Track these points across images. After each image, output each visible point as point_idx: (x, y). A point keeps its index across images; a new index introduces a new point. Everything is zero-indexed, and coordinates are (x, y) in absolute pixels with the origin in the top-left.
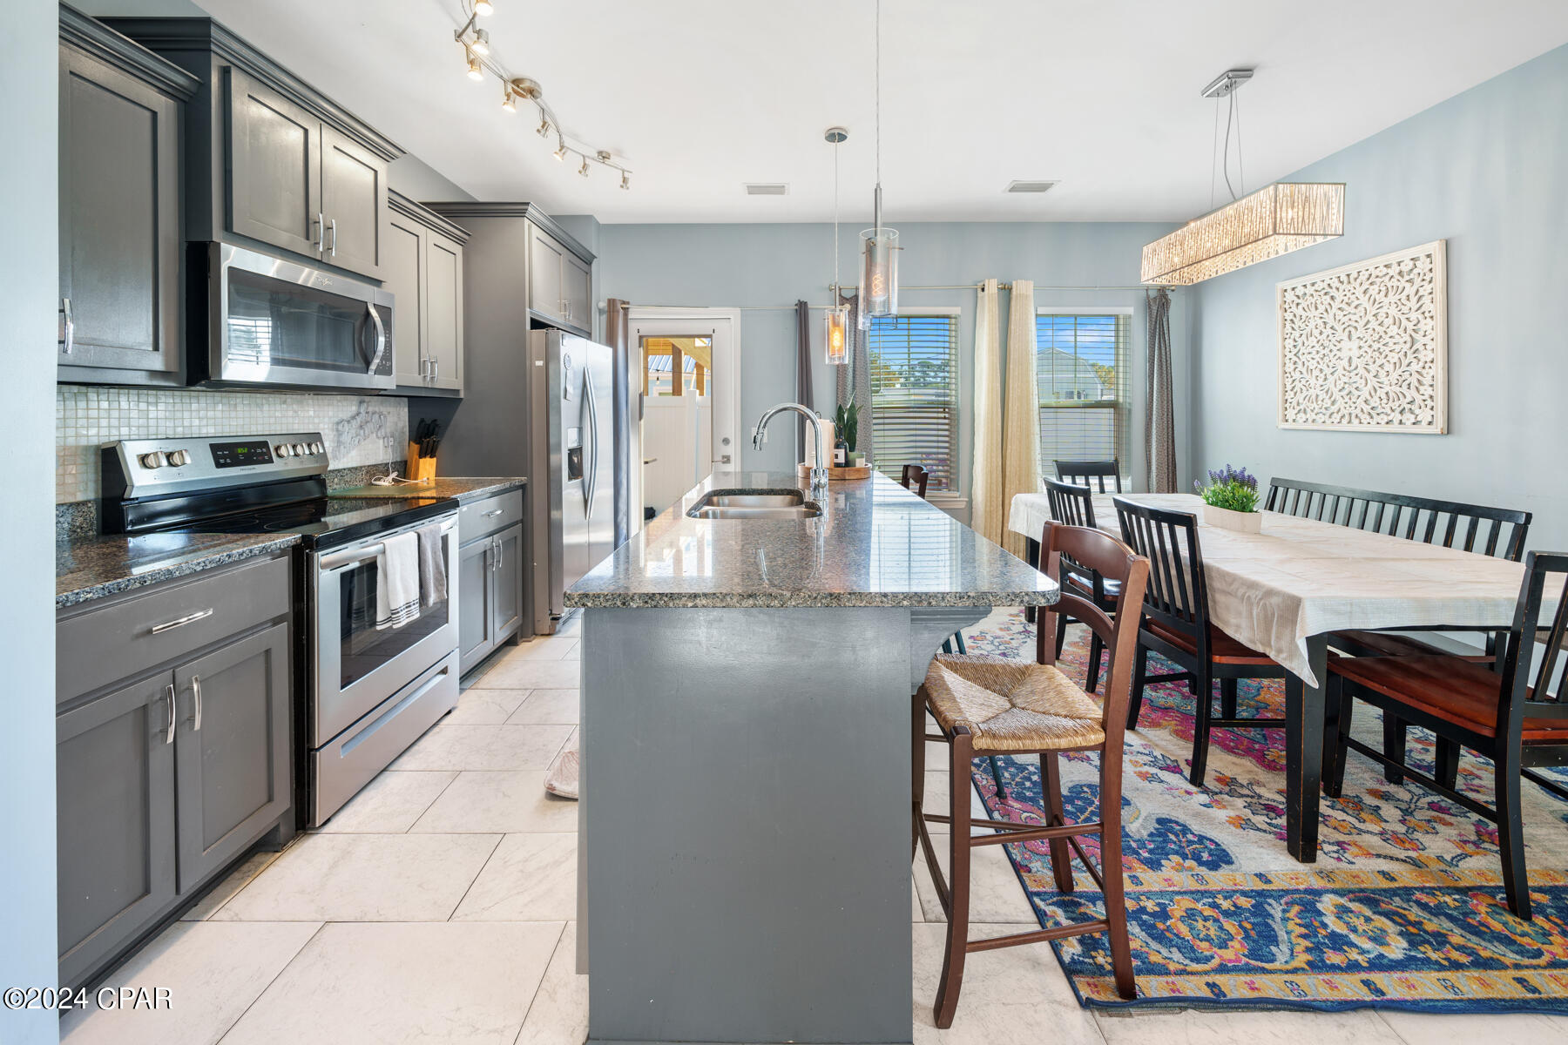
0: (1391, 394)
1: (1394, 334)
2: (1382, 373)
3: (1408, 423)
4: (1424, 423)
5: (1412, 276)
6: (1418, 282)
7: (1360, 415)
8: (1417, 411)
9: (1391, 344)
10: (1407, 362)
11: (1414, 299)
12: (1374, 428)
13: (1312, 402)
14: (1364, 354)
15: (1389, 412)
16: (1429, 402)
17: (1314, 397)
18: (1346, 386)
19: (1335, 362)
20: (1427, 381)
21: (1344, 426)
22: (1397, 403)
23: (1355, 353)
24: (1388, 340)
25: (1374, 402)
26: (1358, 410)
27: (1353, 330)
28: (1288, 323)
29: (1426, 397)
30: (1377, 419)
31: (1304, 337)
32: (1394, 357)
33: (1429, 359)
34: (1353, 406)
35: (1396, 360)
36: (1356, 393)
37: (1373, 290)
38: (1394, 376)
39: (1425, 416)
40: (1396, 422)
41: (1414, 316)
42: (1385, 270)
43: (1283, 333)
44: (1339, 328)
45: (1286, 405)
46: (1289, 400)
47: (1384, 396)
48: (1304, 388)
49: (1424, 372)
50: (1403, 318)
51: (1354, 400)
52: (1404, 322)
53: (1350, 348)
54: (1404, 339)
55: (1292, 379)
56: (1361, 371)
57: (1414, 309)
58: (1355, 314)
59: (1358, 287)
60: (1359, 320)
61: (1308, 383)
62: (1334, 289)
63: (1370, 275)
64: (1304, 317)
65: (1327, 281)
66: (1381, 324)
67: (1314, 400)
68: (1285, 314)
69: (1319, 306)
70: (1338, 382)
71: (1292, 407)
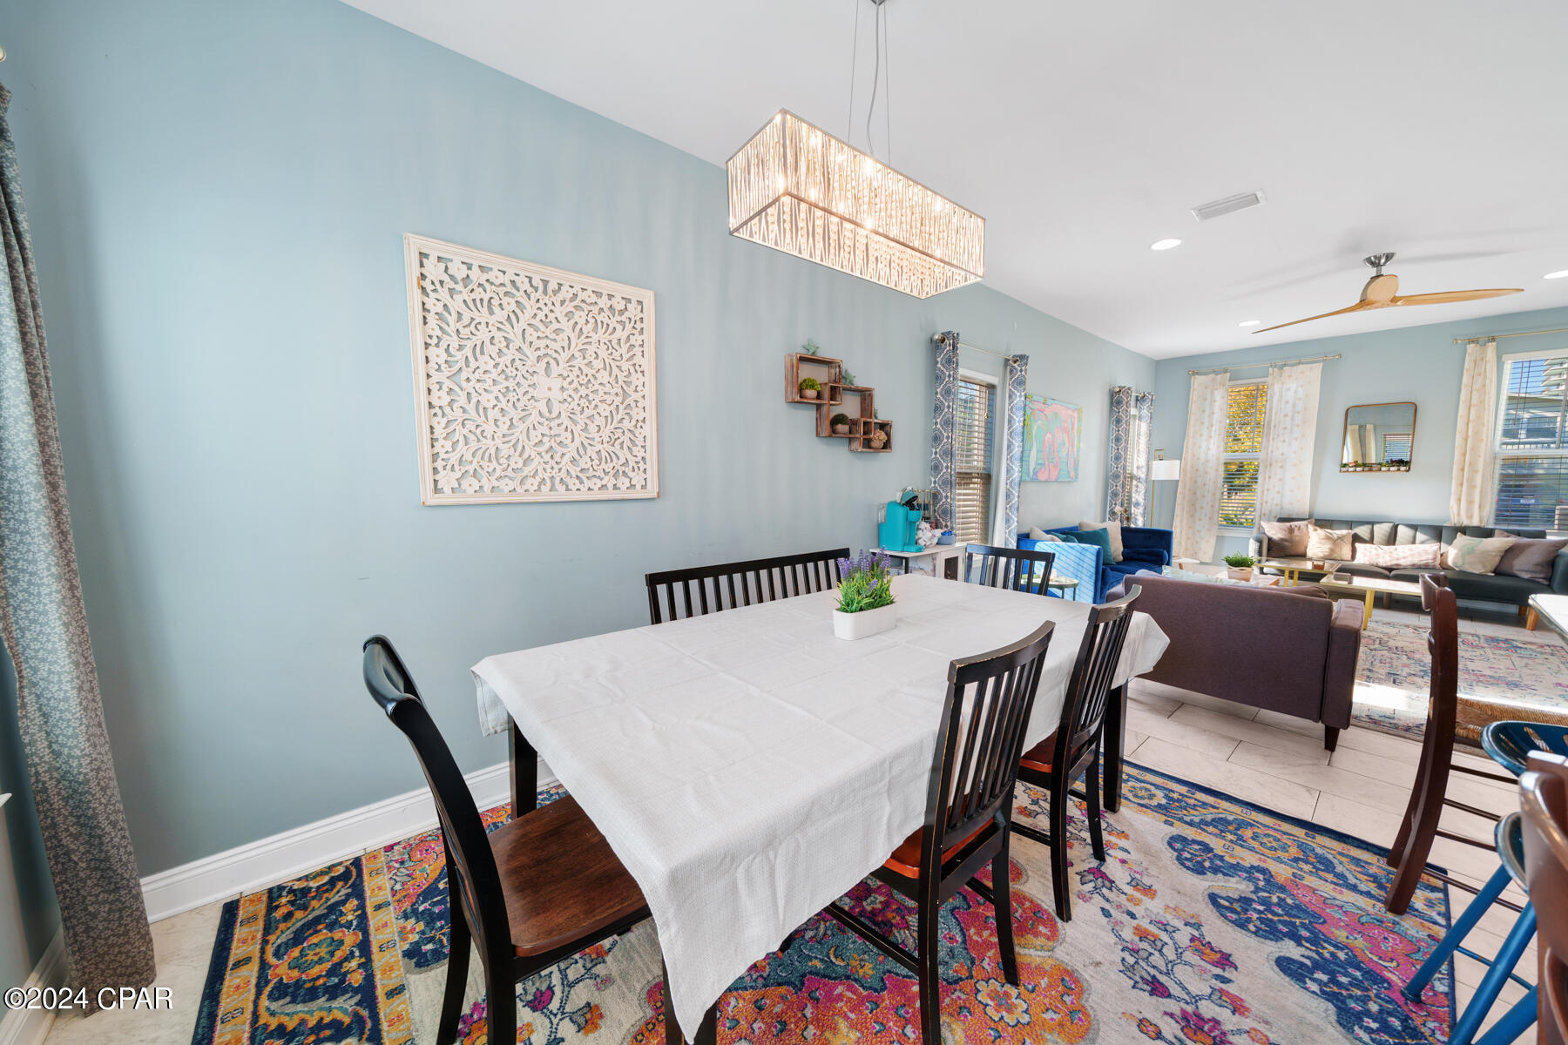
0: (604, 454)
1: (605, 381)
2: (593, 428)
3: (624, 488)
4: (638, 487)
5: (623, 318)
6: (629, 327)
7: (567, 480)
8: (631, 474)
9: (601, 393)
10: (620, 417)
11: (625, 347)
12: (584, 495)
13: (490, 461)
14: (569, 400)
15: (602, 475)
16: (642, 465)
17: (493, 451)
18: (546, 439)
19: (527, 403)
20: (639, 442)
21: (546, 495)
22: (611, 466)
23: (556, 395)
24: (597, 387)
25: (584, 462)
26: (563, 474)
27: (553, 363)
28: (431, 318)
29: (639, 459)
30: (588, 483)
31: (468, 351)
32: (605, 410)
33: (641, 419)
34: (557, 467)
35: (608, 414)
36: (560, 450)
37: (580, 317)
38: (606, 433)
39: (638, 479)
40: (610, 486)
41: (626, 366)
42: (594, 298)
43: (424, 332)
44: (532, 355)
45: (436, 465)
46: (442, 455)
47: (594, 456)
48: (472, 437)
49: (637, 432)
50: (614, 364)
51: (557, 458)
52: (615, 370)
53: (548, 387)
54: (615, 390)
55: (445, 420)
56: (567, 422)
57: (626, 357)
58: (555, 340)
59: (558, 304)
60: (561, 351)
61: (480, 429)
62: (522, 293)
63: (575, 295)
64: (466, 320)
65: (510, 276)
66: (589, 364)
67: (493, 456)
68: (426, 300)
69: (496, 309)
70: (532, 432)
71: (449, 467)
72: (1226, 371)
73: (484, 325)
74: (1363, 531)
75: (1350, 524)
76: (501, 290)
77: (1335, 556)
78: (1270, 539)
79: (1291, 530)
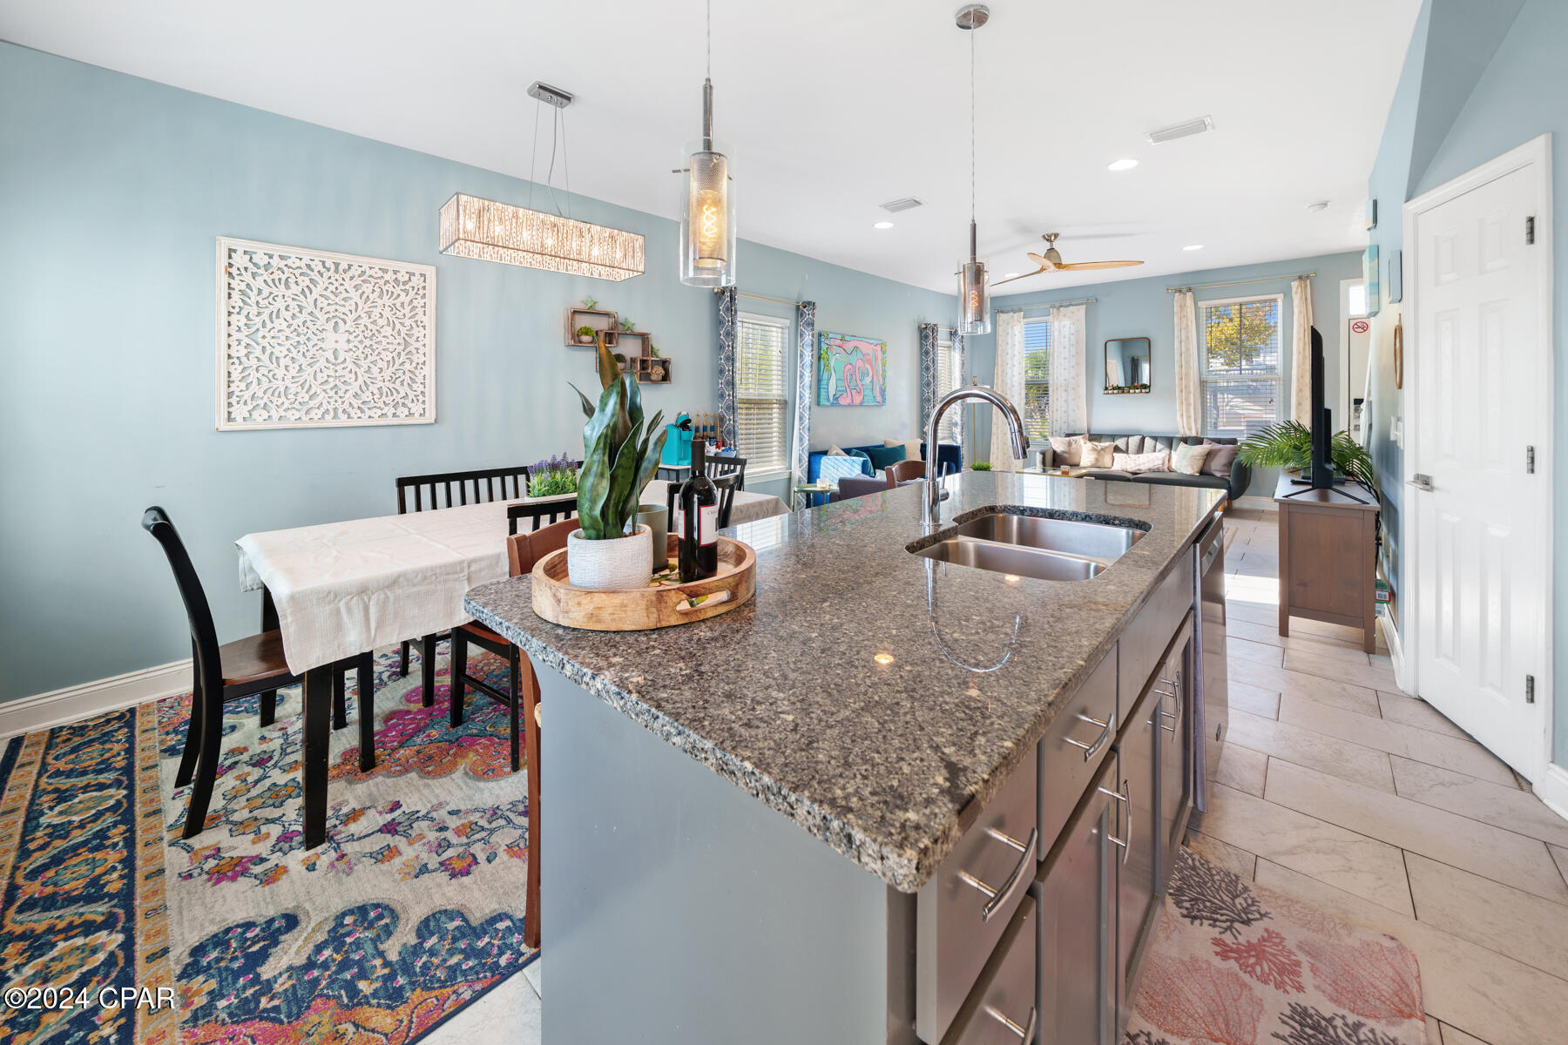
0: (385, 390)
1: (388, 334)
2: (375, 370)
3: (402, 416)
4: (417, 415)
5: (407, 287)
6: (412, 294)
7: (350, 410)
8: (410, 405)
9: (384, 343)
10: (401, 361)
11: (408, 309)
12: (365, 422)
13: (279, 396)
14: (354, 349)
15: (383, 406)
16: (421, 398)
17: (282, 389)
18: (331, 379)
19: (315, 353)
20: (419, 379)
21: (329, 421)
22: (391, 399)
23: (342, 346)
24: (380, 338)
25: (366, 396)
26: (346, 406)
27: (341, 323)
28: (236, 295)
29: (419, 393)
30: (368, 413)
31: (265, 316)
32: (387, 356)
33: (421, 361)
34: (340, 401)
35: (390, 358)
36: (344, 388)
37: (367, 288)
38: (387, 374)
39: (416, 409)
40: (390, 414)
41: (408, 322)
42: (380, 274)
43: (228, 304)
44: (322, 317)
45: (230, 400)
46: (237, 393)
47: (376, 392)
48: (264, 379)
49: (417, 372)
50: (397, 322)
51: (341, 393)
52: (398, 326)
53: (335, 340)
54: (398, 341)
55: (242, 367)
56: (351, 366)
57: (408, 316)
58: (344, 306)
59: (347, 279)
60: (349, 313)
61: (272, 373)
62: (316, 272)
63: (363, 273)
64: (265, 293)
65: (306, 260)
66: (374, 322)
67: (282, 394)
68: (231, 281)
69: (293, 286)
70: (319, 374)
71: (242, 402)
72: (1020, 310)
73: (280, 297)
74: (1121, 443)
75: (1113, 437)
76: (297, 272)
77: (1099, 464)
78: (1054, 452)
79: (1070, 444)
